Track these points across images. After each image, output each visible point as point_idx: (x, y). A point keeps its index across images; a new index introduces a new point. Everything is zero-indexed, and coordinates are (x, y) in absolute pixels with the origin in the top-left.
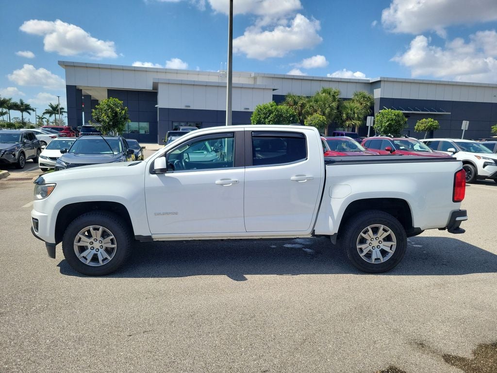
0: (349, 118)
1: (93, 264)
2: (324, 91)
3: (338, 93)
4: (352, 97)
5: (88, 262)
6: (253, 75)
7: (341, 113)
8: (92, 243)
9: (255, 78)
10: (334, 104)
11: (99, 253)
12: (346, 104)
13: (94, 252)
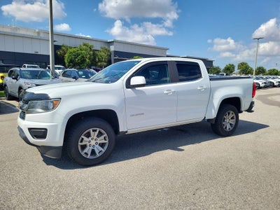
0: (100, 61)
1: (92, 157)
2: (84, 45)
3: (92, 46)
4: (99, 49)
5: (89, 157)
6: (37, 30)
7: (95, 58)
8: (89, 142)
9: (38, 33)
10: (92, 52)
11: (95, 149)
12: (96, 52)
13: (92, 148)
